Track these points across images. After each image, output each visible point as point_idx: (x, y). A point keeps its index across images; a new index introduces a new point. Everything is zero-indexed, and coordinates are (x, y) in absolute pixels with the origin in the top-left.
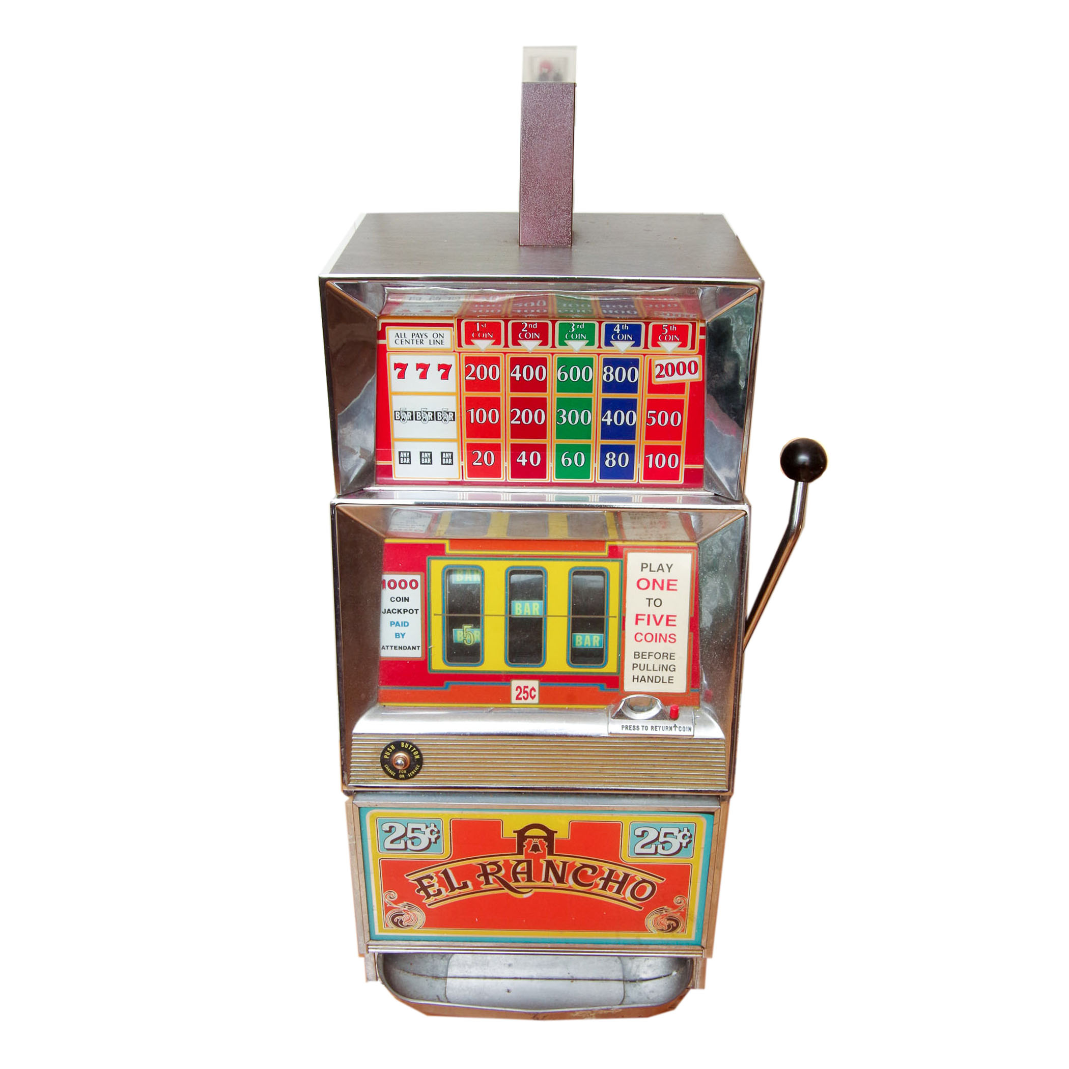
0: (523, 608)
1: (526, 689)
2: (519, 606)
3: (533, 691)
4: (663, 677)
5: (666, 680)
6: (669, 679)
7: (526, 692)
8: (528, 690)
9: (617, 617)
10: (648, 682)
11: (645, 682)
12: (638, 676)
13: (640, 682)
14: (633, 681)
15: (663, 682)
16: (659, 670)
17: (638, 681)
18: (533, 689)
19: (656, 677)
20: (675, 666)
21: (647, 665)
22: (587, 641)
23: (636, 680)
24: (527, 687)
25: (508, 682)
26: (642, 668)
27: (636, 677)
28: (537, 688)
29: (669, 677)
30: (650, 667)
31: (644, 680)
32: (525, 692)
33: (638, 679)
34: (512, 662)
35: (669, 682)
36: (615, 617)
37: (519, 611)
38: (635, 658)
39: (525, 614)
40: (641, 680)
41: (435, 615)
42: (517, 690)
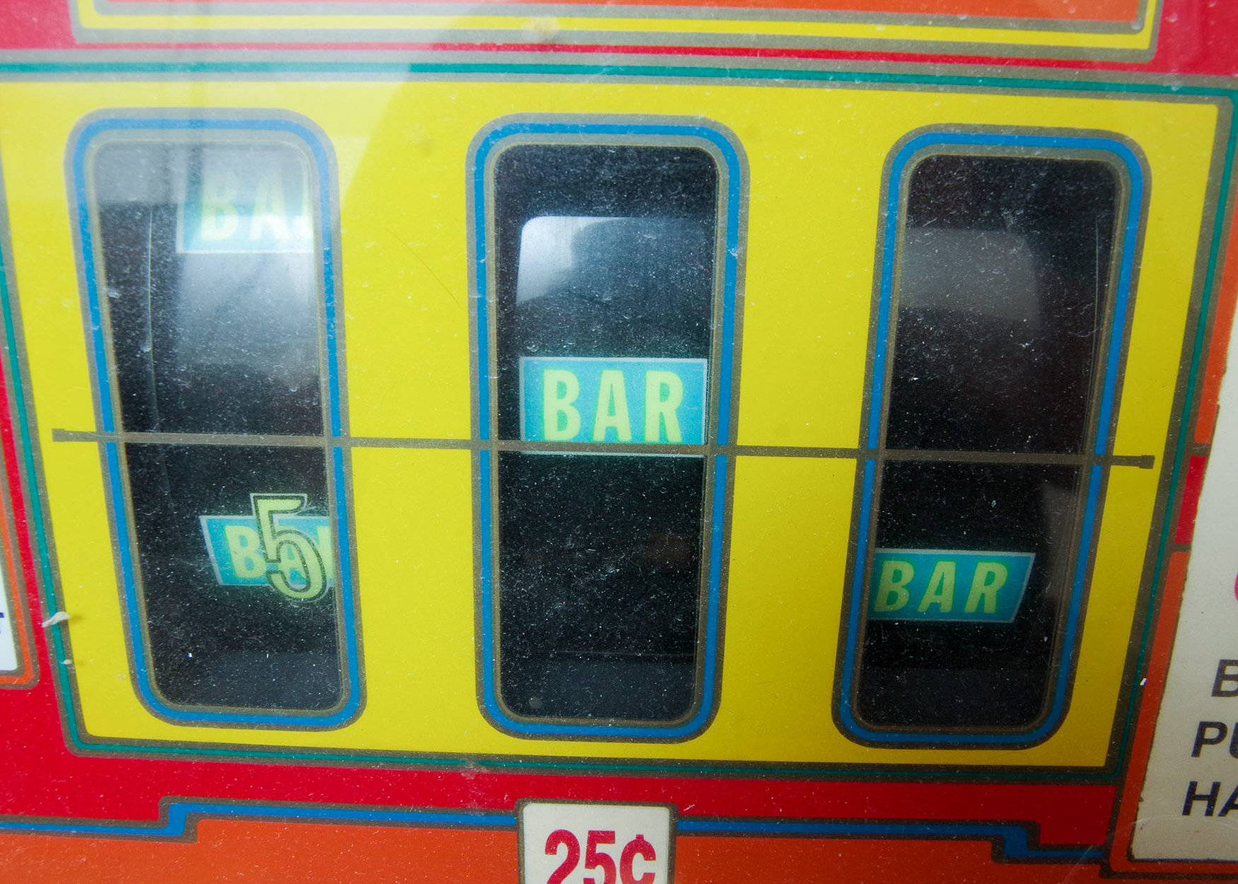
0: (586, 403)
1: (601, 848)
2: (562, 389)
3: (638, 858)
7: (605, 860)
8: (614, 851)
9: (1158, 464)
12: (1216, 787)
14: (1187, 811)
17: (1209, 813)
18: (640, 846)
22: (939, 591)
23: (1199, 807)
24: (608, 837)
25: (499, 817)
28: (659, 838)
32: (595, 859)
33: (1211, 799)
34: (526, 710)
36: (1145, 462)
37: (562, 420)
38: (1217, 692)
39: (599, 436)
40: (1230, 806)
41: (60, 435)
42: (551, 847)
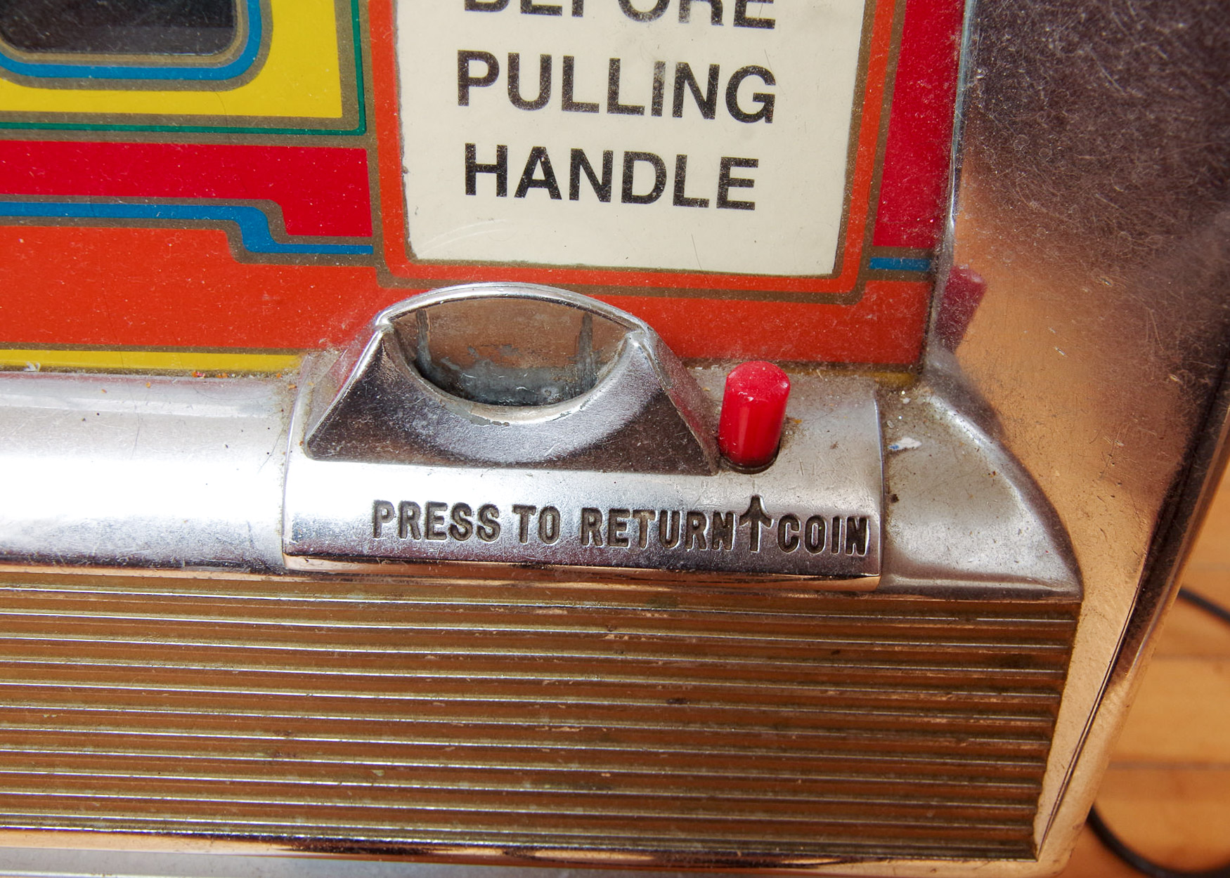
4: (681, 161)
5: (702, 182)
6: (726, 182)
10: (574, 194)
11: (555, 194)
12: (502, 152)
13: (521, 192)
14: (471, 188)
15: (680, 200)
16: (657, 111)
17: (502, 189)
19: (630, 159)
20: (768, 77)
21: (569, 64)
23: (486, 181)
26: (529, 88)
27: (486, 156)
29: (726, 164)
30: (590, 86)
31: (549, 183)
33: (500, 169)
35: (723, 202)
38: (472, 4)
40: (527, 183)
